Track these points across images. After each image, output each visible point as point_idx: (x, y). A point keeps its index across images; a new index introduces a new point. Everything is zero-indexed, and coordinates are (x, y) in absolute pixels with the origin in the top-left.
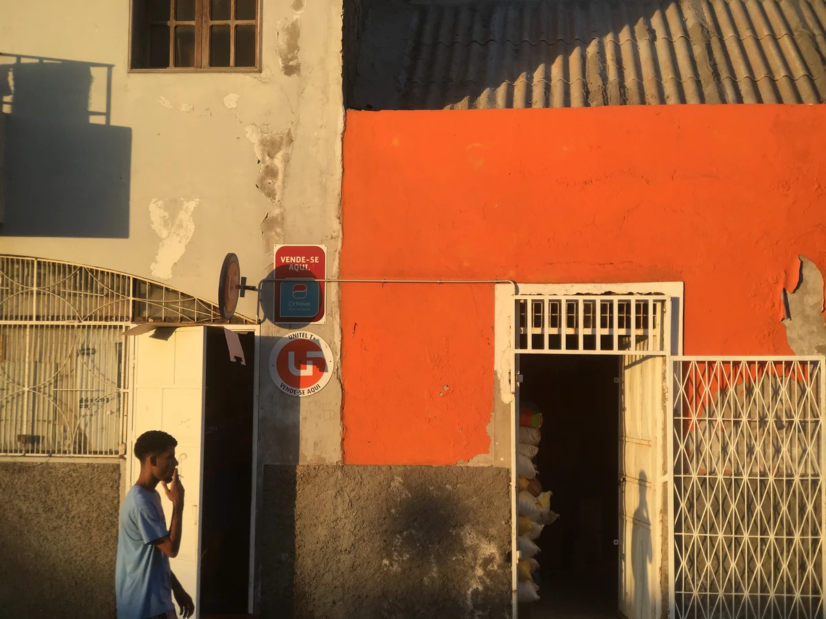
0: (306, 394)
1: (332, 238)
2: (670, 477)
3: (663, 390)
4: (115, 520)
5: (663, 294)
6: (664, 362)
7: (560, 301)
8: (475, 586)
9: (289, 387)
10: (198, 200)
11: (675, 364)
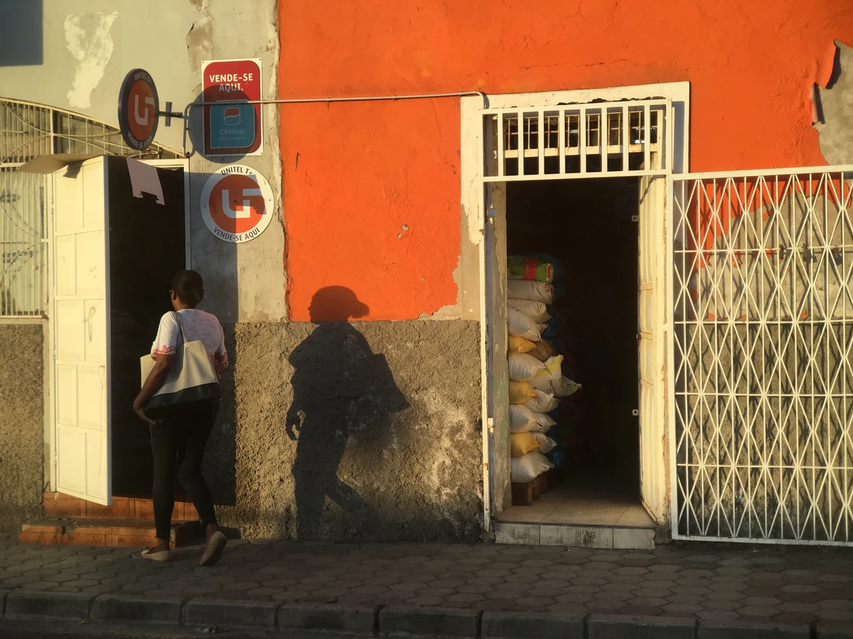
0: (244, 240)
1: (268, 49)
2: (669, 326)
3: (665, 218)
4: (39, 388)
5: (662, 98)
6: (666, 183)
8: (441, 460)
9: (224, 232)
10: (116, 13)
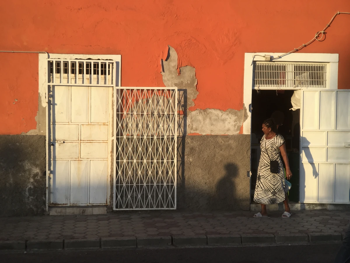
2: (115, 138)
3: (113, 101)
5: (113, 60)
6: (113, 89)
7: (68, 62)
8: (30, 186)
11: (118, 90)
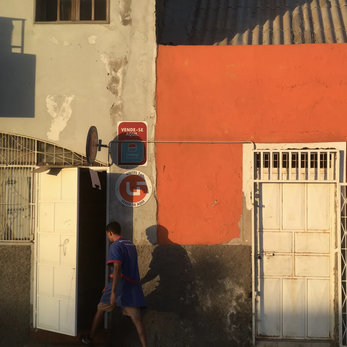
0: (137, 206)
1: (151, 117)
2: (339, 250)
3: (335, 201)
4: (28, 277)
5: (335, 149)
6: (336, 186)
7: (279, 153)
8: (232, 312)
9: (127, 202)
10: (74, 96)
11: (342, 187)
